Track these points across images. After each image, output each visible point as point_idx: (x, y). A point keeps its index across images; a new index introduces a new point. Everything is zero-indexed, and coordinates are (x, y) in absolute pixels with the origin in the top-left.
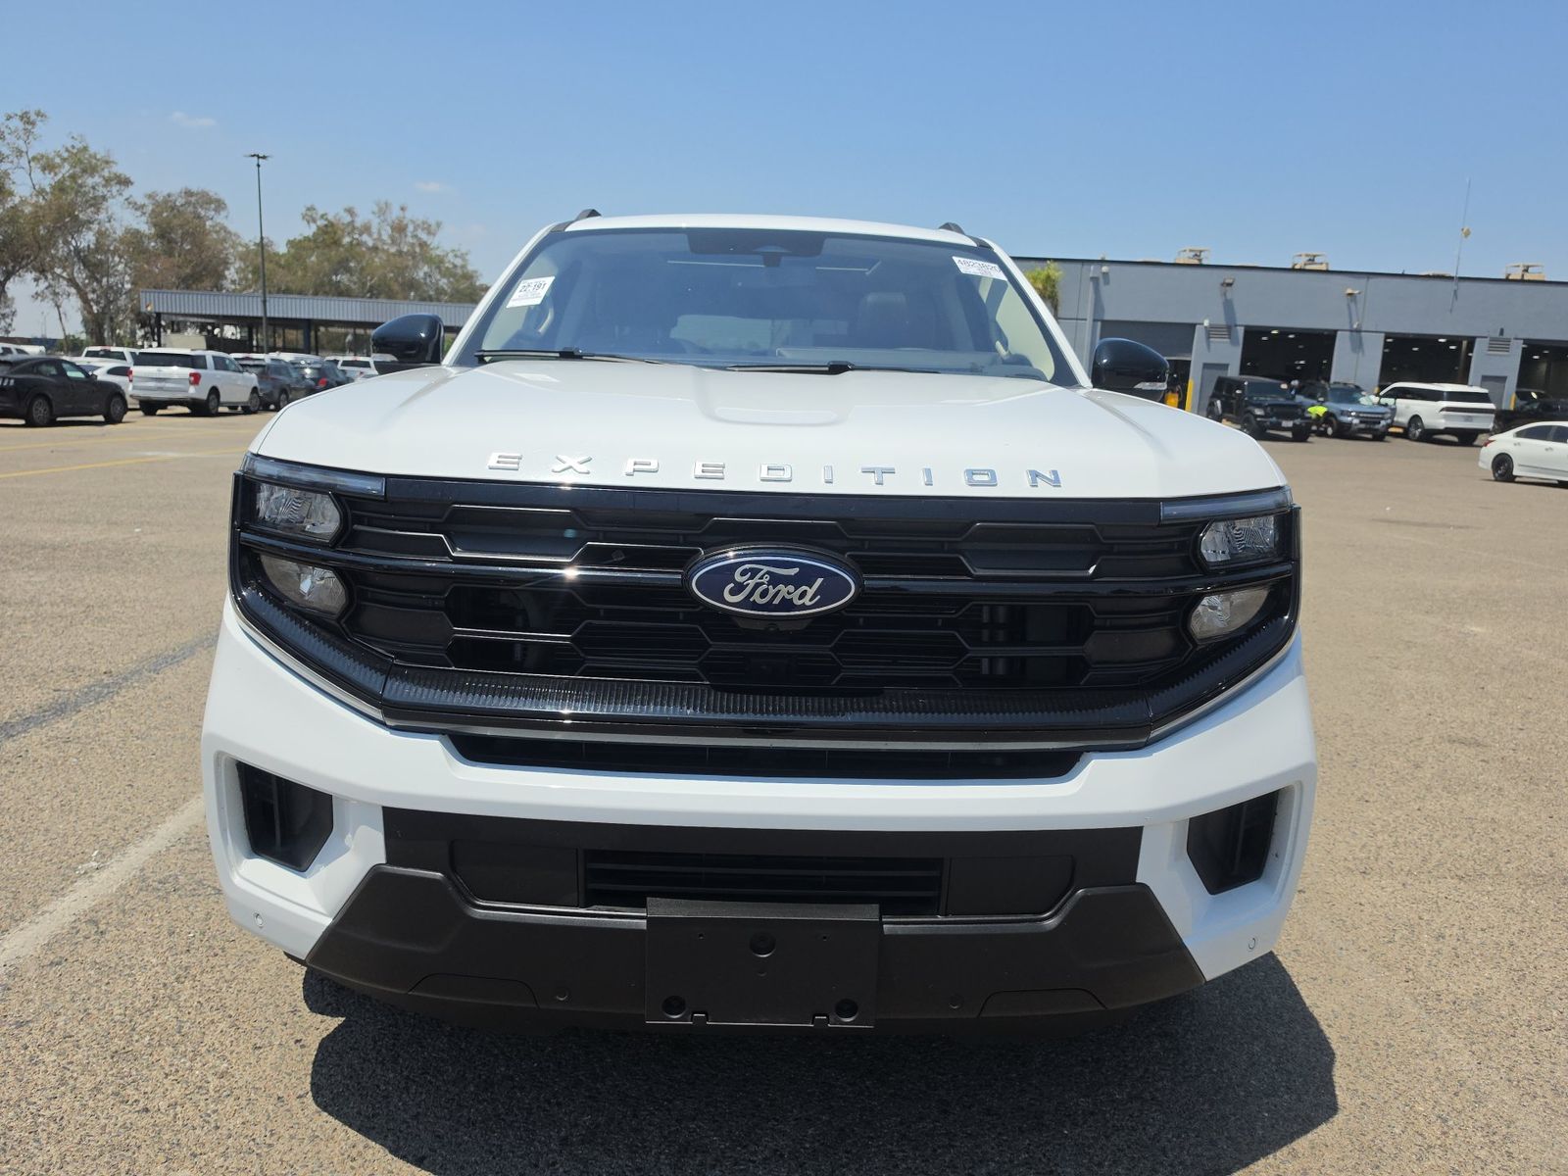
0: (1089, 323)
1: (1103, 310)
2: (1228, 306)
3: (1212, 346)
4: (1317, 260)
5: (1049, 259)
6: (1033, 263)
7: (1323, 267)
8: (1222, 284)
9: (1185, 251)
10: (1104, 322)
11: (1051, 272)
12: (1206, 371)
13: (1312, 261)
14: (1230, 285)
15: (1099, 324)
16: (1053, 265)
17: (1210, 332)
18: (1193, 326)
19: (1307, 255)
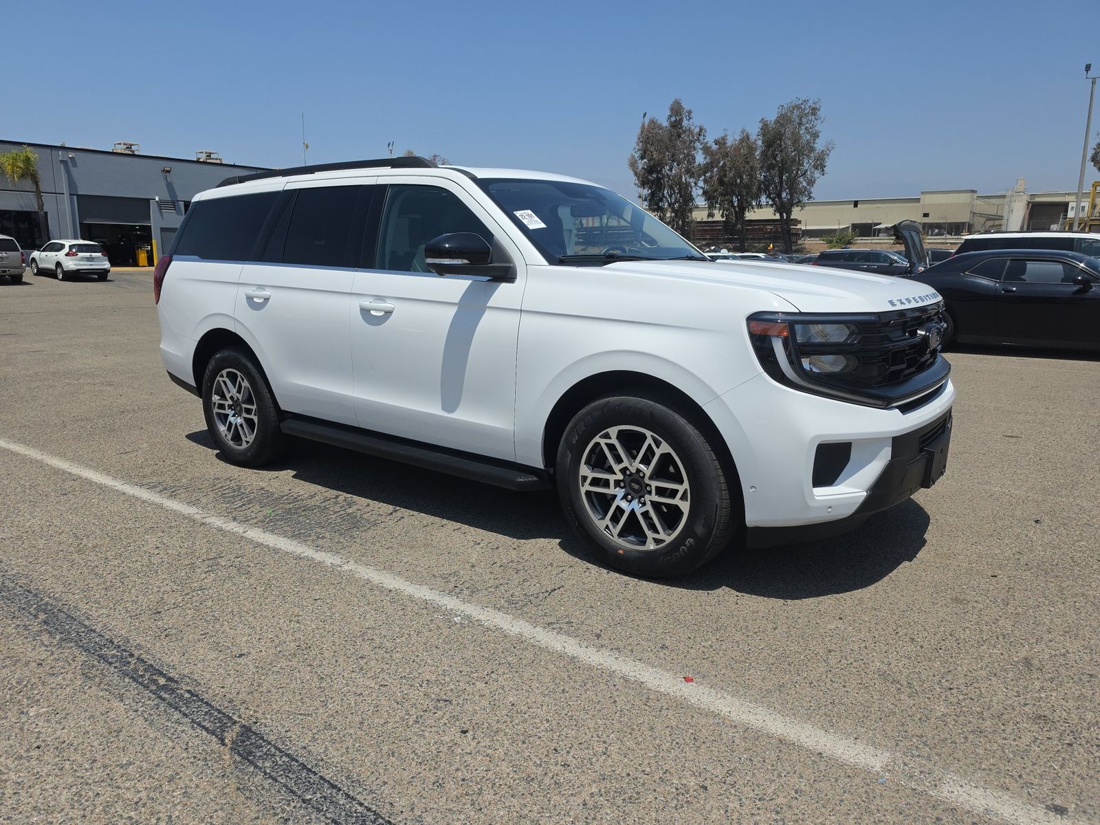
0: (66, 197)
1: (76, 187)
2: (170, 186)
3: (164, 215)
4: (212, 156)
5: (24, 144)
6: (8, 146)
7: (218, 162)
8: (163, 171)
9: (120, 144)
10: (79, 196)
11: (30, 155)
12: (163, 233)
13: (209, 156)
14: (169, 172)
15: (75, 197)
16: (29, 149)
17: (161, 205)
18: (148, 200)
19: (206, 153)
